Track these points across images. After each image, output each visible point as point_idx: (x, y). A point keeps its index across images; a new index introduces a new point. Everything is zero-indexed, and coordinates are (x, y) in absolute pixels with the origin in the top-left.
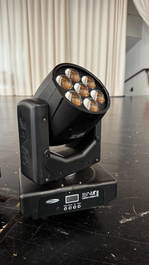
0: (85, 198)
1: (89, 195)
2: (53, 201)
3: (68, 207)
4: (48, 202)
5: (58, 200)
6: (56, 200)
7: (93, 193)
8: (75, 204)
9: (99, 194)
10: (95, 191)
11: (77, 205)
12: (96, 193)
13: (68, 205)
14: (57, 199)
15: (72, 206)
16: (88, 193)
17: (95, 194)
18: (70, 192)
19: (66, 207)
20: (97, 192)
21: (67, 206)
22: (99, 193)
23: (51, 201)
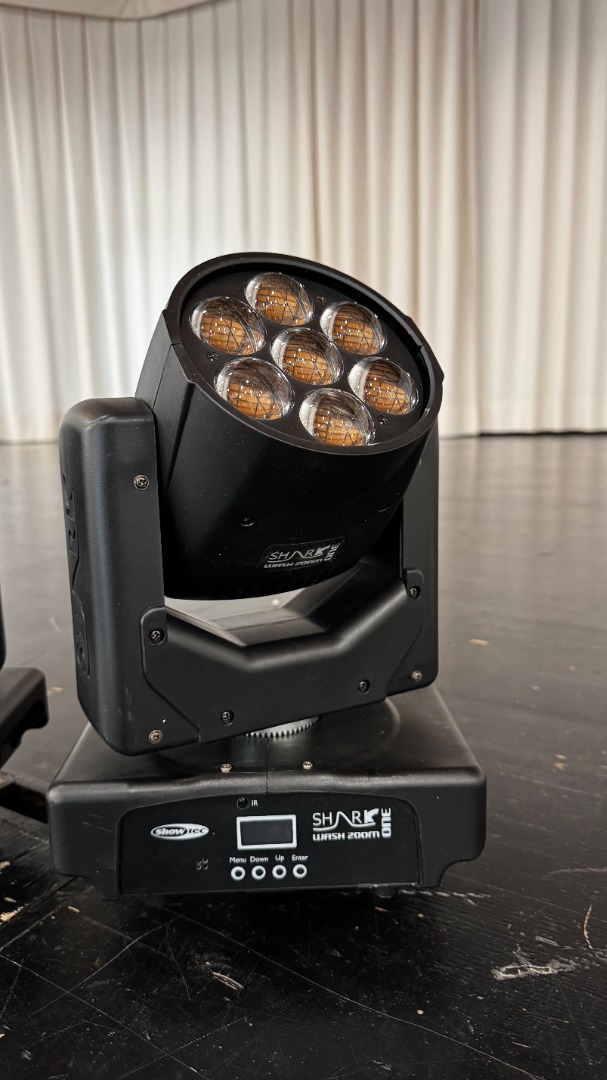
0: (324, 837)
1: (343, 827)
2: (181, 831)
3: (248, 867)
4: (161, 832)
5: (206, 831)
6: (195, 831)
7: (362, 818)
8: (282, 858)
9: (392, 828)
10: (375, 811)
11: (289, 865)
12: (377, 818)
13: (248, 860)
14: (200, 827)
15: (269, 867)
16: (341, 816)
17: (373, 824)
18: (255, 802)
19: (240, 865)
20: (383, 814)
21: (243, 860)
22: (392, 822)
23: (174, 831)
